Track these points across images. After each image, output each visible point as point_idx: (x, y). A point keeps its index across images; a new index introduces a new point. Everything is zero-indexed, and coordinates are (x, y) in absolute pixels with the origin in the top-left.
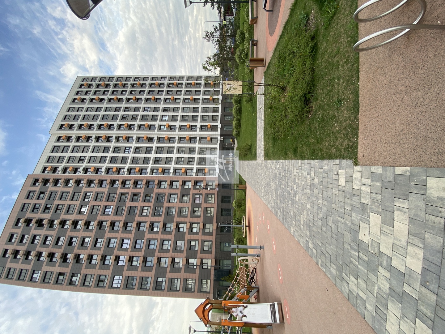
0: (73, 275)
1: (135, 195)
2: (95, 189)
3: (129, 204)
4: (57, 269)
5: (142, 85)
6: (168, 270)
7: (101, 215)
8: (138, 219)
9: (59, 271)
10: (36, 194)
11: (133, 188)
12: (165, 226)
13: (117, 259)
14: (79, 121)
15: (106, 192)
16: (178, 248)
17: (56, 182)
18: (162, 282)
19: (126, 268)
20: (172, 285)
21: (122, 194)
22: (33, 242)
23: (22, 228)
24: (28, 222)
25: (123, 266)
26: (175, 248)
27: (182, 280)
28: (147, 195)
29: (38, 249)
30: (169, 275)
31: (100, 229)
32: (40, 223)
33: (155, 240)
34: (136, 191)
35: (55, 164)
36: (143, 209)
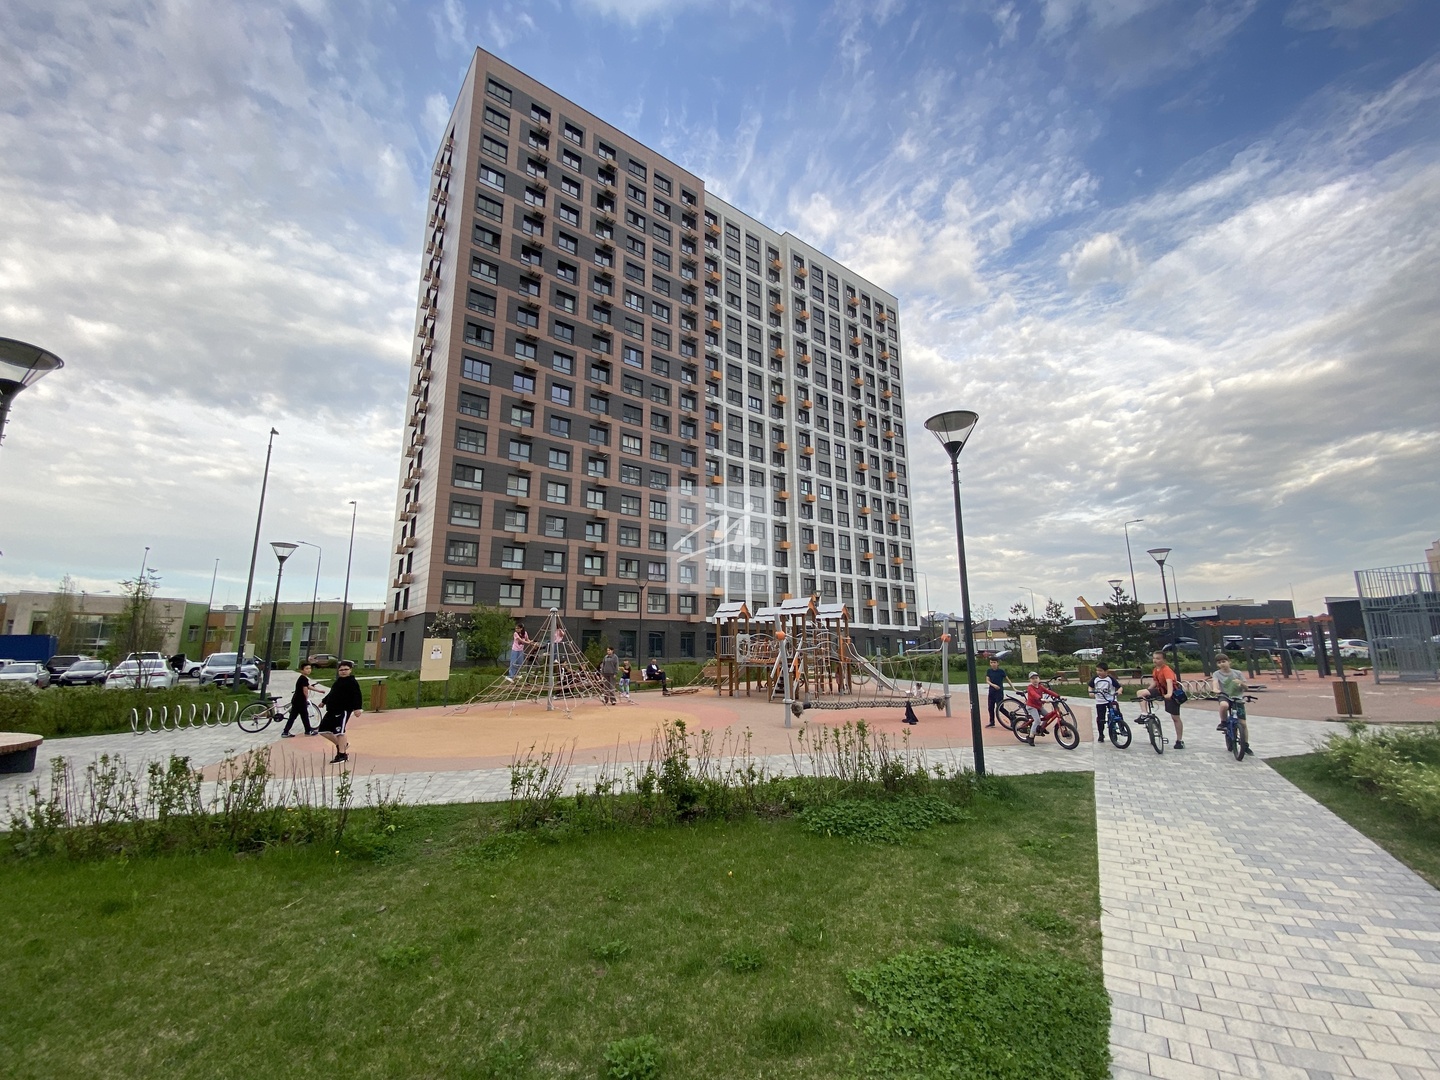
0: (494, 267)
1: (666, 419)
2: (678, 328)
3: (647, 405)
4: (507, 231)
5: (887, 442)
6: (501, 497)
7: (623, 340)
8: (616, 425)
9: (504, 234)
10: (664, 196)
11: (680, 416)
12: (599, 488)
13: (528, 373)
14: (812, 299)
15: (671, 354)
16: (549, 522)
17: (689, 242)
18: (473, 481)
19: (507, 392)
20: (465, 506)
21: (667, 391)
22: (566, 180)
23: (595, 157)
24: (608, 173)
25: (511, 386)
26: (549, 515)
27: (476, 532)
28: (665, 447)
29: (551, 192)
30: (489, 499)
31: (594, 336)
32: (605, 199)
33: (569, 465)
34: (675, 422)
35: (723, 240)
36: (634, 438)
